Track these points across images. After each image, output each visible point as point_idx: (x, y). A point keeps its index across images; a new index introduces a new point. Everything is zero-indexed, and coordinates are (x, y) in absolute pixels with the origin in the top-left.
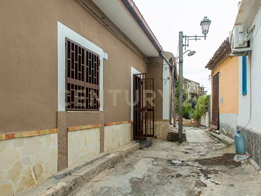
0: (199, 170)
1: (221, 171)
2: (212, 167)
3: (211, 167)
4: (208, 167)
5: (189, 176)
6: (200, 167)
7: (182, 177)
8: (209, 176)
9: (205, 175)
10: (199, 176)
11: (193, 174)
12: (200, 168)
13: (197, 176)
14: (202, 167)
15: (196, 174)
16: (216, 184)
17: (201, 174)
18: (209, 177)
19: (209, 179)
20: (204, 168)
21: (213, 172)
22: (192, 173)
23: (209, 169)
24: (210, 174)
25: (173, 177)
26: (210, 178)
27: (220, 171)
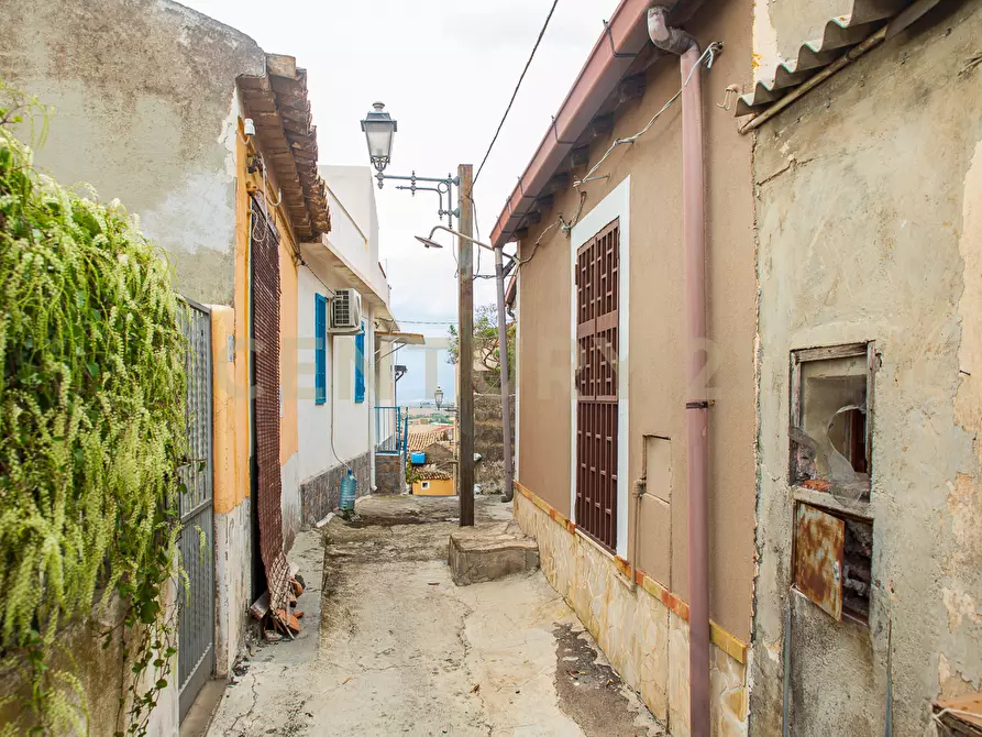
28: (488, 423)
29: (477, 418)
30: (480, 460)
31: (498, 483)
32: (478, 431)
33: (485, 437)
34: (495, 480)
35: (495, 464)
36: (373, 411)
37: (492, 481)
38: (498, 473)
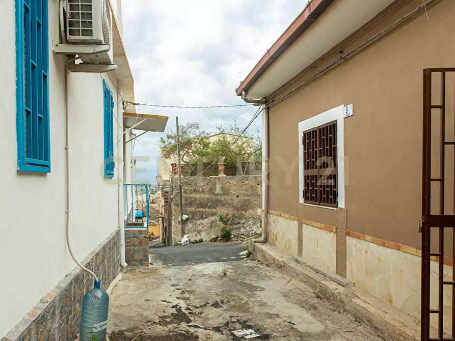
0: (191, 321)
1: (154, 323)
2: (169, 331)
3: (171, 332)
4: (176, 330)
5: (201, 306)
6: (192, 326)
7: (211, 304)
8: (174, 311)
9: (179, 310)
10: (189, 309)
11: (198, 310)
12: (191, 324)
13: (191, 308)
14: (187, 328)
15: (194, 312)
16: (165, 301)
17: (187, 312)
18: (174, 309)
19: (174, 304)
20: (184, 326)
21: (168, 320)
22: (199, 312)
23: (175, 325)
24: (172, 314)
25: (222, 302)
26: (173, 307)
27: (157, 323)
28: (193, 195)
29: (184, 192)
30: (187, 219)
31: (200, 234)
32: (186, 200)
33: (191, 204)
34: (198, 232)
35: (198, 222)
36: (122, 187)
37: (196, 233)
38: (200, 228)
